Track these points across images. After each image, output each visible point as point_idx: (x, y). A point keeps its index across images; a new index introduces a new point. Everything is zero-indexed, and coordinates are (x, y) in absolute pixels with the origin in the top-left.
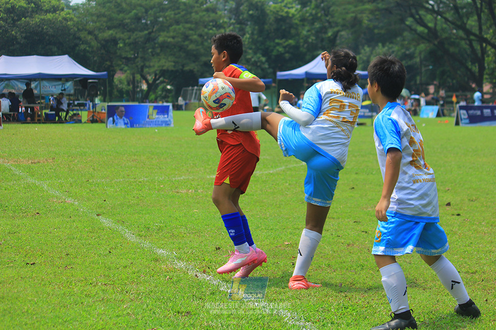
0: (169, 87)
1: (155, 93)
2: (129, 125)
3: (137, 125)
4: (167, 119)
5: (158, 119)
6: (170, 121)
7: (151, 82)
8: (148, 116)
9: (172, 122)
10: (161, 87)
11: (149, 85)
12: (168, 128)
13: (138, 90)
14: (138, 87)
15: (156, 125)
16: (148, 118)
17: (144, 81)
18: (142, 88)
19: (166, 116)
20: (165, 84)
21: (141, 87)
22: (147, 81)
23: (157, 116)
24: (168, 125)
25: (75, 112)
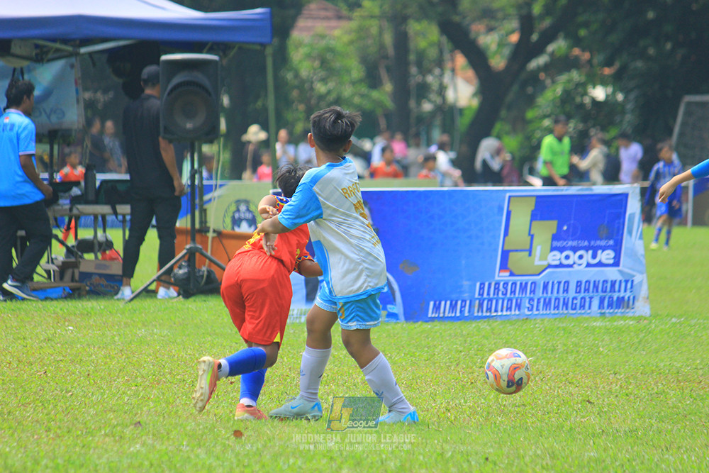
0: (599, 93)
1: (519, 123)
2: (397, 308)
3: (445, 306)
4: (612, 274)
5: (562, 274)
6: (629, 281)
7: (498, 62)
8: (505, 255)
9: (644, 291)
10: (554, 91)
11: (489, 83)
12: (621, 321)
13: (427, 107)
14: (423, 91)
15: (547, 304)
16: (504, 266)
17: (461, 60)
18: (450, 95)
19: (606, 256)
20: (575, 75)
21: (442, 90)
22: (477, 58)
23: (555, 257)
24: (621, 303)
25: (86, 234)
